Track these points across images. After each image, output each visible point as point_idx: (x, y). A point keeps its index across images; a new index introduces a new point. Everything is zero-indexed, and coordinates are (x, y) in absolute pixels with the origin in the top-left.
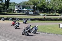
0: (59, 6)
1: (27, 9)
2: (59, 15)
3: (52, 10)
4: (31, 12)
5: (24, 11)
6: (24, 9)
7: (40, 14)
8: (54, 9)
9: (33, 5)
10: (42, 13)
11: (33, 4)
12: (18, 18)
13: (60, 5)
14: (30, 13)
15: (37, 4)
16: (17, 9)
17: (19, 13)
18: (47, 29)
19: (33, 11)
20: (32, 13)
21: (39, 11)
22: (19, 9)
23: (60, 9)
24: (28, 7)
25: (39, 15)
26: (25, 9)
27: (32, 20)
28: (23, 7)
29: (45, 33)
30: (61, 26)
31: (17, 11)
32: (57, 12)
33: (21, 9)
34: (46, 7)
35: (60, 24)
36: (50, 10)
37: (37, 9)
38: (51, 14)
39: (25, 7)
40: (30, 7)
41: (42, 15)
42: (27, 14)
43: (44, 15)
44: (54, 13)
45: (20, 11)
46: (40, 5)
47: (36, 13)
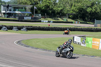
1: (20, 11)
2: (72, 23)
3: (61, 14)
4: (27, 16)
5: (15, 15)
7: (42, 20)
9: (31, 5)
10: (45, 18)
11: (30, 3)
12: (5, 26)
14: (26, 18)
15: (38, 4)
16: (4, 12)
17: (7, 17)
20: (30, 18)
21: (40, 15)
22: (8, 12)
24: (22, 8)
25: (40, 21)
26: (18, 11)
27: (29, 29)
28: (15, 9)
29: (50, 51)
30: (75, 40)
31: (4, 14)
33: (11, 12)
34: (52, 9)
35: (74, 37)
37: (36, 12)
38: (60, 20)
39: (17, 8)
40: (25, 9)
41: (45, 21)
42: (21, 19)
44: (65, 19)
45: (9, 15)
47: (35, 18)
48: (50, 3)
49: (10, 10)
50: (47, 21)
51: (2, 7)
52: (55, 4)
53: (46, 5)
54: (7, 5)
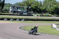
0: (51, 8)
1: (21, 9)
3: (45, 11)
5: (18, 12)
6: (19, 10)
7: (34, 14)
8: (47, 10)
9: (27, 6)
11: (27, 5)
13: (52, 6)
14: (24, 14)
15: (31, 5)
16: (12, 10)
17: (13, 13)
18: (41, 29)
19: (27, 12)
20: (26, 14)
21: (32, 12)
23: (52, 10)
24: (22, 8)
28: (18, 8)
32: (49, 13)
33: (16, 10)
34: (39, 8)
35: (52, 25)
36: (43, 11)
37: (30, 10)
38: (44, 14)
39: (19, 8)
40: (24, 8)
41: (35, 15)
42: (21, 14)
43: (38, 16)
44: (47, 14)
45: (15, 12)
46: (33, 6)
47: (29, 14)
48: (38, 5)
49: (15, 9)
50: (36, 15)
51: (10, 7)
52: (41, 5)
53: (36, 6)
54: (13, 6)
